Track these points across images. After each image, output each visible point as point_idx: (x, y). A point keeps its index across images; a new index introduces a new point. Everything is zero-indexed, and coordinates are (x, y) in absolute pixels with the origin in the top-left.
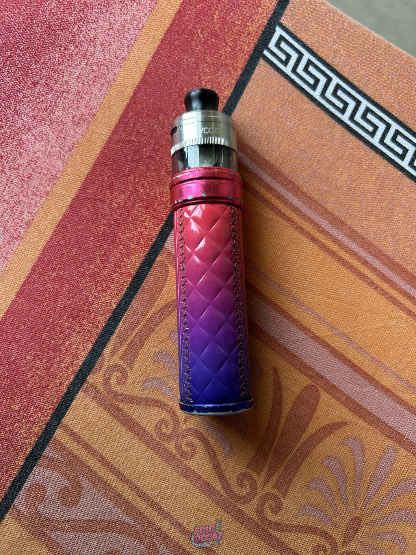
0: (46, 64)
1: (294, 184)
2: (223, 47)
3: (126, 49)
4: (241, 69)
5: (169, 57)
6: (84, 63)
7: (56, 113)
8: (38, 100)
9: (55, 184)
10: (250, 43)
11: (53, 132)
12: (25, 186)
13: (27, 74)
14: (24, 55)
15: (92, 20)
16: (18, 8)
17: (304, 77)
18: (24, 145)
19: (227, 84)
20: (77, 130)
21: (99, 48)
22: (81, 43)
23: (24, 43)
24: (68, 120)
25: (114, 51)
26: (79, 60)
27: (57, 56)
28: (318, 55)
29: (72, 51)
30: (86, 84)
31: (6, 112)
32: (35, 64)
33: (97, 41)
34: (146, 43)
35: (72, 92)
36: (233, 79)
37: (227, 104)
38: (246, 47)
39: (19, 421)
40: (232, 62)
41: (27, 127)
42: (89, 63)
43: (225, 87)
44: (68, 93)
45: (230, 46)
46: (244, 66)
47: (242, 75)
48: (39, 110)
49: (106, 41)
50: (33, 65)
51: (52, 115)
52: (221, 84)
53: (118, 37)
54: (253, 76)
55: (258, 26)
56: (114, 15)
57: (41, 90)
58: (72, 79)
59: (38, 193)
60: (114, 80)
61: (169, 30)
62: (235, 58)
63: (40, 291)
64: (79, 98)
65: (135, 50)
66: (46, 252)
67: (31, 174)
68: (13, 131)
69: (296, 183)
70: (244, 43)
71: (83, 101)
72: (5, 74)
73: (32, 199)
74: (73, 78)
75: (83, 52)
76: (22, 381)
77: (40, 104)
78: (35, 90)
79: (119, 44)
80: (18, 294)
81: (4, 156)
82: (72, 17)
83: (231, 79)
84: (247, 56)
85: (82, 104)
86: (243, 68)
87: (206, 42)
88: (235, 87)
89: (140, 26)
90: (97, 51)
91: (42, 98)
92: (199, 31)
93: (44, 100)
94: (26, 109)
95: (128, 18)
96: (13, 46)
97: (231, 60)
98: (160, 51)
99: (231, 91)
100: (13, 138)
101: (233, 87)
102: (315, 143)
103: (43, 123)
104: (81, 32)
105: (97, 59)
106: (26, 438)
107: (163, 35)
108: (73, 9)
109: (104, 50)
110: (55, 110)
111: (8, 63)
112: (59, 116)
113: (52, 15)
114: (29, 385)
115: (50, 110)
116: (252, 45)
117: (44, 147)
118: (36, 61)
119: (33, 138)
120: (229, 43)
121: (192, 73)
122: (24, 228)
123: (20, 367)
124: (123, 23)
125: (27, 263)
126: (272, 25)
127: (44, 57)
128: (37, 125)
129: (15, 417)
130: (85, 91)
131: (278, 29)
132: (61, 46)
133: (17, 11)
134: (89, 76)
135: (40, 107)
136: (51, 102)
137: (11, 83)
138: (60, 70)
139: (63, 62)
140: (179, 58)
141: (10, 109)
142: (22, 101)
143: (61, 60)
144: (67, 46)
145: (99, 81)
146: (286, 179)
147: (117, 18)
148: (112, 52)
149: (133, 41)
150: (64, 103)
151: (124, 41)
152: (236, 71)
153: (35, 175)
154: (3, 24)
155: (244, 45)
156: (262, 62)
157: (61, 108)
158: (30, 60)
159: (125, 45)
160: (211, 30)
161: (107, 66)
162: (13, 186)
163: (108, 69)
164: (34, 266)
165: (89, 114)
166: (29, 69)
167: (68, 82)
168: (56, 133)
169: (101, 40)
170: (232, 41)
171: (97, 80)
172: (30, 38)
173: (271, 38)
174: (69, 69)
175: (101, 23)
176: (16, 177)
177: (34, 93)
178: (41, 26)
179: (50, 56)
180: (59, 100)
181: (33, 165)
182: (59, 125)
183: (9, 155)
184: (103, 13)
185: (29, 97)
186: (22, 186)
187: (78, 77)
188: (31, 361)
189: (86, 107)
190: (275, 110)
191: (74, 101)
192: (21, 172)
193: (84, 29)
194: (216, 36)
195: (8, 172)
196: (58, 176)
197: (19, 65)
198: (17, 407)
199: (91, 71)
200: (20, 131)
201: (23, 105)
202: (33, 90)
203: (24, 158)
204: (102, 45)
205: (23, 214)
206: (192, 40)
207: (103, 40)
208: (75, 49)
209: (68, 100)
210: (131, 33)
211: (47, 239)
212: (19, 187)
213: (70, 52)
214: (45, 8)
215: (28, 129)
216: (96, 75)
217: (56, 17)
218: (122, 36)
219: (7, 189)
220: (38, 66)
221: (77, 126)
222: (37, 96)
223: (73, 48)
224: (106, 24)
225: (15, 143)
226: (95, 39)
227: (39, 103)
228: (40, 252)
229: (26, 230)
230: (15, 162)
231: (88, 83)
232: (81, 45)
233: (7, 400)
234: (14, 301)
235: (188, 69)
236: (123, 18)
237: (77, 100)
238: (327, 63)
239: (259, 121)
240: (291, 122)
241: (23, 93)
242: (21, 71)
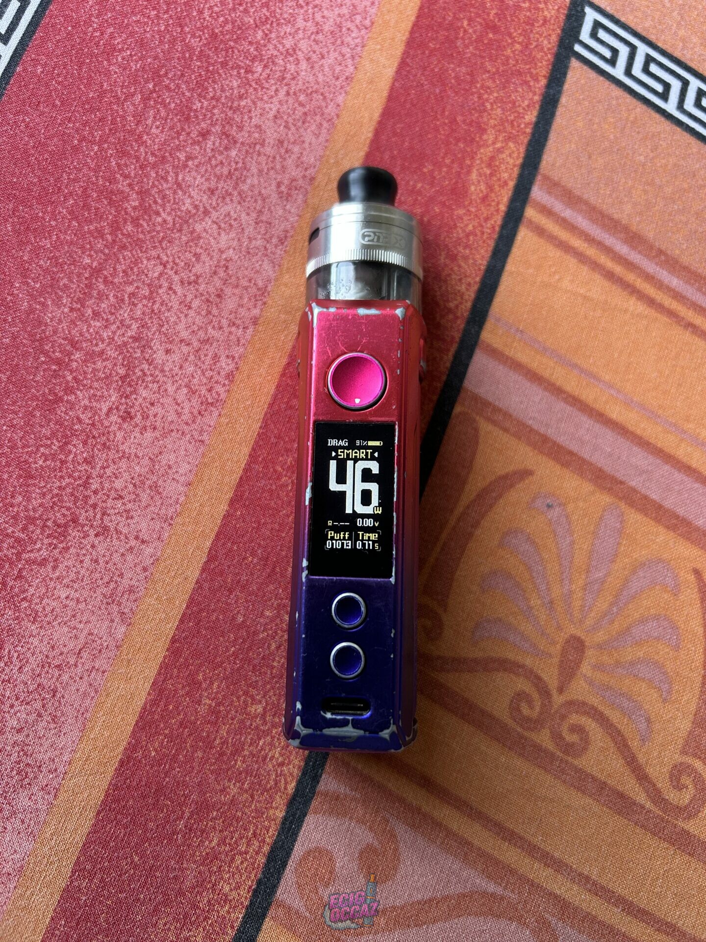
0: (218, 100)
1: (666, 254)
2: (508, 45)
3: (350, 61)
4: (544, 76)
5: (425, 69)
6: (282, 93)
7: (249, 181)
8: (214, 162)
9: (265, 303)
10: (550, 35)
11: (248, 214)
12: (215, 311)
13: (188, 119)
14: (178, 86)
15: (284, 19)
16: (154, 9)
17: (646, 82)
18: (202, 241)
19: (526, 103)
20: (288, 207)
21: (304, 65)
22: (272, 59)
23: (175, 67)
24: (270, 190)
25: (332, 68)
26: (274, 88)
27: (235, 84)
28: (659, 47)
29: (259, 73)
30: (293, 128)
31: (160, 187)
32: (200, 101)
33: (299, 53)
34: (380, 50)
35: (269, 143)
36: (535, 94)
37: (533, 134)
38: (545, 42)
39: (267, 733)
40: (528, 67)
41: (202, 209)
42: (292, 92)
43: (524, 109)
44: (263, 145)
45: (519, 43)
46: (547, 72)
47: (548, 86)
48: (219, 178)
49: (314, 52)
50: (197, 102)
51: (241, 185)
52: (517, 104)
53: (333, 44)
54: (566, 87)
55: (556, 7)
56: (320, 9)
57: (217, 144)
58: (266, 121)
59: (238, 322)
60: (338, 116)
61: (416, 26)
62: (532, 61)
63: (271, 491)
64: (283, 151)
65: (366, 64)
66: (269, 422)
67: (222, 290)
68: (177, 219)
69: (669, 252)
70: (541, 35)
71: (290, 157)
72: (149, 122)
73: (230, 333)
74: (268, 119)
75: (278, 74)
76: (263, 658)
77: (218, 168)
78: (206, 146)
79: (336, 55)
80: (232, 503)
81: (168, 262)
82: (250, 17)
83: (531, 94)
84: (549, 56)
85: (290, 162)
86: (548, 75)
87: (479, 40)
88: (542, 107)
89: (367, 23)
90: (302, 70)
91: (219, 158)
92: (465, 23)
93: (224, 161)
94: (195, 179)
95: (345, 11)
96: (156, 73)
97: (526, 64)
98: (408, 60)
99: (535, 113)
100: (180, 231)
101: (537, 107)
102: (686, 186)
103: (228, 199)
104: (269, 41)
105: (304, 83)
106: (282, 764)
107: (407, 34)
108: (249, 5)
109: (312, 67)
110: (245, 176)
111: (152, 103)
112: (253, 186)
113: (215, 16)
114: (275, 664)
115: (236, 176)
116: (554, 38)
117: (236, 240)
118: (199, 95)
119: (215, 226)
120: (516, 39)
121: (467, 90)
122: (224, 385)
123: (256, 633)
124: (338, 20)
125: (240, 444)
126: (578, 5)
127: (214, 88)
128: (218, 204)
129: (257, 728)
130: (292, 140)
131: (588, 10)
132: (239, 67)
133: (154, 13)
134: (294, 113)
135: (218, 173)
136: (237, 163)
137: (163, 137)
138: (243, 108)
139: (247, 93)
140: (440, 69)
141: (166, 181)
142: (187, 166)
143: (243, 91)
144: (249, 66)
145: (312, 121)
146: (651, 247)
147: (326, 13)
148: (326, 69)
149: (359, 49)
150: (259, 163)
151: (345, 50)
152: (537, 80)
153: (228, 291)
154: (133, 37)
155: (540, 40)
156: (574, 63)
157: (254, 170)
158: (188, 94)
159: (348, 55)
160: (484, 19)
161: (322, 94)
162: (192, 313)
163: (325, 98)
164: (253, 449)
165: (304, 177)
166: (191, 109)
167: (260, 126)
168: (254, 215)
169: (306, 52)
170: (520, 34)
171: (309, 119)
172: (184, 58)
173: (581, 25)
174: (259, 104)
175: (300, 23)
176: (196, 297)
177: (205, 150)
178: (200, 36)
179: (222, 86)
180: (249, 159)
181: (222, 274)
182: (256, 201)
183: (177, 261)
184: (302, 7)
185: (196, 158)
186: (209, 313)
187: (275, 117)
188: (272, 620)
189: (297, 166)
190: (612, 137)
191: (274, 158)
192: (202, 288)
193: (273, 35)
194: (495, 29)
195: (180, 291)
196: (269, 288)
197: (173, 105)
198: (260, 709)
199: (296, 105)
200: (190, 218)
201: (189, 172)
202: (203, 145)
203: (204, 263)
204: (308, 59)
205: (218, 361)
206: (457, 38)
207: (309, 52)
208: (263, 71)
209: (265, 158)
210: (353, 35)
211: (269, 399)
212: (204, 313)
213: (256, 75)
214: (202, 5)
215: (204, 212)
216: (306, 110)
217: (222, 19)
218: (339, 42)
219: (183, 318)
220: (206, 103)
221: (287, 200)
222: (210, 154)
223: (260, 69)
224: (309, 24)
225: (184, 238)
226: (294, 50)
227: (216, 166)
228: (259, 424)
229: (228, 388)
230: (190, 271)
231: (295, 125)
232: (273, 62)
233: (238, 698)
234: (227, 516)
235: (459, 84)
236: (337, 13)
237: (281, 157)
238: (676, 58)
239: (590, 157)
240: (640, 155)
241: (186, 152)
242: (177, 115)
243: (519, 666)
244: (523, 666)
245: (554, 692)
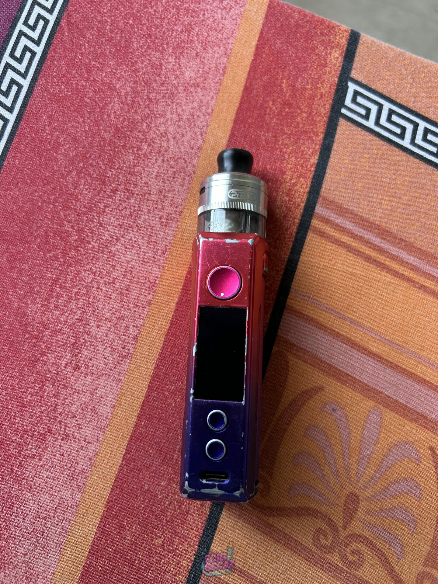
0: (121, 169)
1: (405, 241)
2: (298, 115)
3: (200, 137)
4: (322, 132)
5: (245, 137)
6: (160, 160)
7: (142, 218)
8: (121, 208)
9: (155, 291)
10: (325, 105)
11: (143, 238)
12: (125, 299)
13: (104, 183)
14: (98, 163)
15: (159, 114)
16: (82, 117)
17: (389, 128)
18: (116, 257)
19: (311, 151)
20: (167, 231)
21: (172, 142)
22: (153, 140)
23: (95, 152)
24: (156, 222)
25: (189, 142)
26: (154, 158)
27: (131, 158)
28: (398, 103)
29: (145, 150)
30: (167, 182)
31: (90, 226)
32: (111, 171)
33: (169, 135)
34: (218, 127)
35: (153, 193)
36: (316, 144)
37: (316, 171)
38: (322, 110)
39: (165, 556)
40: (311, 127)
41: (115, 237)
42: (165, 159)
43: (309, 155)
44: (150, 194)
45: (305, 112)
46: (324, 129)
47: (325, 139)
48: (124, 217)
49: (178, 133)
50: (109, 172)
51: (138, 220)
52: (305, 152)
53: (189, 127)
54: (337, 137)
55: (329, 86)
56: (180, 106)
57: (122, 196)
58: (151, 179)
59: (139, 304)
60: (194, 172)
61: (240, 110)
62: (314, 123)
63: (162, 408)
64: (162, 197)
65: (209, 137)
66: (159, 364)
67: (129, 286)
68: (101, 245)
69: (407, 240)
70: (319, 106)
71: (166, 200)
72: (82, 187)
73: (135, 312)
74: (152, 178)
75: (157, 149)
76: (161, 511)
77: (124, 211)
78: (116, 198)
79: (191, 133)
80: (139, 417)
81: (96, 272)
82: (139, 115)
83: (314, 145)
84: (325, 119)
85: (166, 204)
86: (324, 131)
87: (280, 113)
88: (321, 153)
89: (209, 111)
90: (171, 145)
91: (124, 205)
92: (271, 103)
93: (127, 206)
94: (110, 219)
95: (195, 105)
96: (84, 156)
97: (310, 126)
98: (235, 132)
99: (317, 157)
100: (102, 252)
101: (318, 153)
102: (417, 195)
103: (130, 230)
104: (150, 129)
105: (173, 153)
106: (175, 575)
107: (234, 115)
108: (137, 108)
109: (177, 143)
110: (140, 215)
111: (83, 175)
112: (145, 220)
113: (117, 117)
114: (168, 514)
115: (135, 215)
116: (328, 106)
117: (136, 254)
118: (110, 167)
119: (123, 247)
120: (303, 110)
121: (272, 148)
122: (132, 344)
123: (156, 496)
124: (192, 111)
125: (143, 380)
126: (344, 82)
127: (119, 162)
128: (124, 233)
129: (159, 553)
130: (167, 190)
131: (350, 84)
132: (133, 147)
133: (81, 120)
134: (167, 173)
135: (124, 214)
136: (134, 207)
137: (90, 195)
138: (137, 172)
139: (139, 163)
140: (255, 136)
141: (93, 222)
142: (105, 211)
143: (136, 162)
144: (139, 146)
145: (179, 177)
146: (396, 238)
147: (184, 107)
148: (186, 143)
149: (205, 128)
150: (148, 206)
151: (197, 130)
152: (317, 135)
153: (133, 286)
154: (70, 136)
155: (319, 108)
156: (342, 121)
157: (145, 211)
158: (103, 167)
159: (199, 133)
160: (282, 100)
161: (184, 159)
162: (112, 302)
163: (186, 161)
164: (151, 382)
165: (176, 212)
166: (106, 176)
167: (147, 182)
168: (146, 238)
169: (173, 134)
170: (306, 106)
171: (177, 175)
172: (100, 145)
173: (345, 96)
174: (146, 169)
175: (169, 115)
176: (114, 292)
177: (115, 201)
178: (109, 131)
179: (124, 160)
180: (142, 204)
181: (129, 276)
182: (147, 230)
183: (102, 270)
184: (169, 105)
185: (110, 206)
186: (122, 300)
187: (156, 176)
188: (165, 487)
189: (171, 205)
190: (367, 167)
191: (157, 201)
192: (117, 285)
193: (153, 125)
194: (290, 105)
195: (104, 289)
196: (157, 282)
197: (95, 175)
198: (160, 541)
199: (169, 167)
200: (108, 243)
201: (106, 215)
202: (114, 197)
203: (118, 270)
204: (174, 138)
205: (128, 330)
206: (265, 114)
207: (175, 133)
208: (148, 148)
209: (152, 202)
210: (201, 120)
211: (159, 351)
212: (118, 301)
213: (143, 151)
214: (110, 112)
215: (116, 240)
216: (174, 170)
217: (122, 119)
218: (193, 125)
219: (107, 305)
220: (114, 172)
221: (166, 227)
222: (118, 203)
223: (145, 147)
224: (174, 115)
225: (106, 256)
226: (166, 133)
227: (122, 210)
228: (154, 367)
229: (134, 345)
230: (110, 276)
231: (169, 180)
232: (153, 142)
233: (148, 535)
234: (137, 426)
235: (268, 144)
236: (190, 107)
237: (161, 200)
238: (409, 109)
239: (353, 182)
240: (386, 177)
241: (104, 203)
242: (97, 181)
243: (318, 513)
244: (320, 513)
245: (341, 529)
